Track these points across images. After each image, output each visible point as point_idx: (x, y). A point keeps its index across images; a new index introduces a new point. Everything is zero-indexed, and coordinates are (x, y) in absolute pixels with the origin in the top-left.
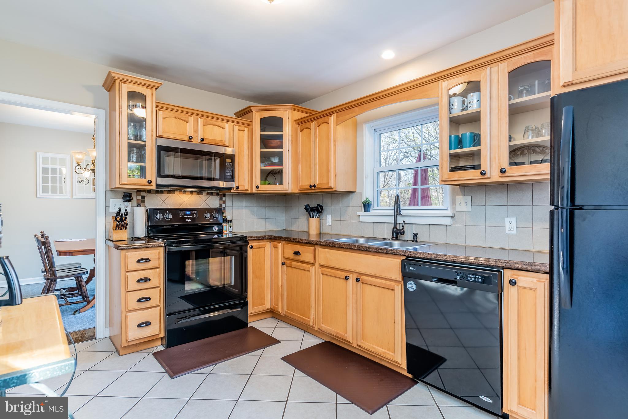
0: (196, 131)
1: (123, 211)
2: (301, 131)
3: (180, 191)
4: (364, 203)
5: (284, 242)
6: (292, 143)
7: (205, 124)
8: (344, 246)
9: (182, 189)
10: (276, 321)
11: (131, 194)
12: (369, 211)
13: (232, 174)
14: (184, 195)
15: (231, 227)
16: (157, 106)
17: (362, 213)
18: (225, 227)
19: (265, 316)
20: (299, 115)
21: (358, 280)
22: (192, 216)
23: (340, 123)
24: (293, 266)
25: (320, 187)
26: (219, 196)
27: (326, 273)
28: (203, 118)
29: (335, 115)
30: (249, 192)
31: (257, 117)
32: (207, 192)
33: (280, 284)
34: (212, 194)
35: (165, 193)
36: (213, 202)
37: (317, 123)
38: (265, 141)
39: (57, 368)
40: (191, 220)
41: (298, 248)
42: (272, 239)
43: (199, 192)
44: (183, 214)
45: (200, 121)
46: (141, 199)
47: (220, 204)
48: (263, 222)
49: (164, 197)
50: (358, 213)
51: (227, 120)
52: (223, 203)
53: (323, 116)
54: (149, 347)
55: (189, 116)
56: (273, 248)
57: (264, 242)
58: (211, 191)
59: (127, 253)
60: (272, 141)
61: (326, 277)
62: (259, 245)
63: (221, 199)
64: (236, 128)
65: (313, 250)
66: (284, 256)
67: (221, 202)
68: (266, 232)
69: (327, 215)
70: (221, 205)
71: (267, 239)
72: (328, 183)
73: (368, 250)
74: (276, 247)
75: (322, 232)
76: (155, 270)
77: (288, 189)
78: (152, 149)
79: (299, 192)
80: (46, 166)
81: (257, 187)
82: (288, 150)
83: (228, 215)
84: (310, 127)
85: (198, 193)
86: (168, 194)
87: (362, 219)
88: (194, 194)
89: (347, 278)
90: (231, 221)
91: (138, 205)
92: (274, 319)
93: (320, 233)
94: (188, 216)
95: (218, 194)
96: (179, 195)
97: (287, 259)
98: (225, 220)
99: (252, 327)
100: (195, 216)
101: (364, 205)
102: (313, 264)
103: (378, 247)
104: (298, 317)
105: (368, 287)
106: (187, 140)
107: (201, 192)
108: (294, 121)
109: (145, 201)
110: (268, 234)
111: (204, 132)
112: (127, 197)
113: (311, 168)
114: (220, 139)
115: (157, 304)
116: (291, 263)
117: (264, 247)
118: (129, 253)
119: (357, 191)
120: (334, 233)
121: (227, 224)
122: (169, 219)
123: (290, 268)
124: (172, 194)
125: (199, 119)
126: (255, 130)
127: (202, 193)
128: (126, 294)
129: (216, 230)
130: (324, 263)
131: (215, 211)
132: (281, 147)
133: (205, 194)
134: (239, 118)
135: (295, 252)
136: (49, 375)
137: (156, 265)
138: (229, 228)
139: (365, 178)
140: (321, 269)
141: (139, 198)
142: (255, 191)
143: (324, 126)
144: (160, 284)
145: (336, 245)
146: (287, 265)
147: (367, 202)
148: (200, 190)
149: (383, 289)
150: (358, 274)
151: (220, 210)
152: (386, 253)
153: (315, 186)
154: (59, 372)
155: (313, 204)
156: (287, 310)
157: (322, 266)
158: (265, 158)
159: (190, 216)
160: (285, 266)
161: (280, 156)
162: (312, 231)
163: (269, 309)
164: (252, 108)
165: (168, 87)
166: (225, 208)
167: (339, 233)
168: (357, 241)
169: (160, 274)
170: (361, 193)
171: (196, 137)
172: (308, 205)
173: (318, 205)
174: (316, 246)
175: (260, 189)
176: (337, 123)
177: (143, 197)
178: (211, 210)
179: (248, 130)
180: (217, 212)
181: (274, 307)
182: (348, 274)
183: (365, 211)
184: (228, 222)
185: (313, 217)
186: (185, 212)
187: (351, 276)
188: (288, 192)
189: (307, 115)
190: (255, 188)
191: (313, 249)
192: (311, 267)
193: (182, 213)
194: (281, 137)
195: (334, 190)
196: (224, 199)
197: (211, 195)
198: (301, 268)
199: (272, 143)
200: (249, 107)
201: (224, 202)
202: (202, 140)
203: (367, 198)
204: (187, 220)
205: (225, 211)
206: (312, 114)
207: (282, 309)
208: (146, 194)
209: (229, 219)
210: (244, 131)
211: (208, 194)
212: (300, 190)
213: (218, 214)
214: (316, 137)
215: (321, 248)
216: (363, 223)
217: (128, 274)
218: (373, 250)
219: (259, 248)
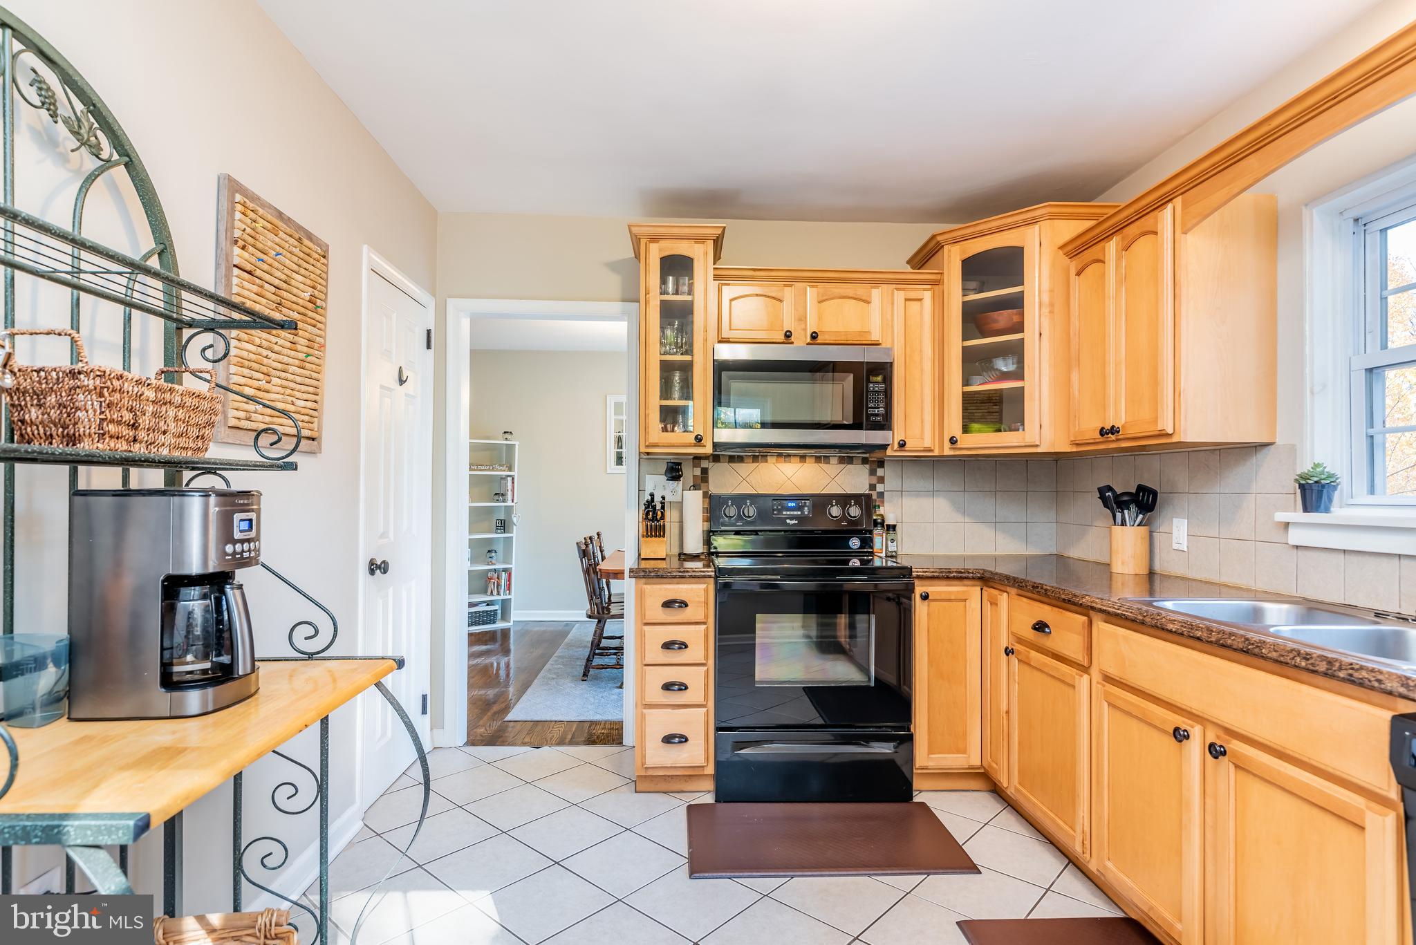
0: (802, 319)
1: (658, 499)
2: (1078, 274)
3: (780, 455)
4: (1303, 482)
5: (1013, 591)
6: (1051, 312)
7: (821, 299)
8: (1170, 626)
9: (782, 451)
10: (999, 806)
11: (680, 464)
12: (1327, 510)
13: (886, 412)
14: (787, 465)
15: (893, 541)
16: (716, 277)
17: (1299, 516)
18: (879, 540)
19: (973, 784)
20: (1070, 229)
21: (1216, 751)
22: (799, 513)
23: (1194, 221)
24: (1032, 664)
25: (1131, 431)
26: (867, 466)
27: (1119, 703)
28: (816, 286)
29: (1178, 201)
30: (936, 453)
31: (952, 260)
32: (839, 457)
33: (1004, 707)
34: (850, 460)
35: (748, 461)
36: (854, 480)
37: (1123, 239)
38: (975, 319)
39: (103, 828)
40: (797, 522)
41: (1045, 612)
42: (986, 579)
43: (821, 456)
44: (779, 507)
45: (811, 293)
46: (701, 474)
47: (870, 485)
48: (986, 532)
49: (745, 468)
50: (1281, 517)
51: (876, 280)
52: (878, 483)
53: (1141, 214)
54: (689, 788)
55: (785, 286)
56: (987, 606)
57: (965, 586)
58: (847, 454)
59: (645, 586)
60: (995, 315)
61: (1118, 714)
62: (950, 593)
63: (872, 473)
64: (900, 296)
65: (1084, 627)
66: (1014, 630)
67: (874, 480)
68: (964, 558)
69: (1174, 519)
70: (873, 487)
71: (973, 578)
72: (1156, 420)
73: (1257, 650)
74: (994, 603)
75: (1158, 568)
76: (697, 626)
77: (1038, 443)
78: (705, 370)
79: (1074, 449)
80: (620, 417)
81: (953, 441)
82: (1040, 334)
83: (888, 512)
84: (1102, 258)
85: (818, 459)
86: (753, 462)
87: (1295, 536)
88: (809, 463)
89: (1180, 735)
90: (894, 527)
91: (695, 487)
92: (994, 798)
93: (1151, 574)
94: (792, 513)
95: (865, 461)
96: (778, 465)
97: (1020, 641)
98: (880, 523)
99: (923, 805)
100: (806, 513)
101: (1302, 487)
102: (1085, 669)
103: (1295, 646)
104: (1045, 813)
105: (1256, 790)
106: (782, 341)
107: (824, 456)
108: (1059, 248)
109: (708, 477)
110: (970, 566)
111: (820, 318)
112: (674, 472)
113: (1104, 377)
114: (858, 329)
115: (701, 700)
116: (1029, 652)
117: (965, 600)
118: (648, 587)
119: (1279, 440)
120: (1198, 577)
121: (884, 534)
122: (749, 517)
123: (1026, 668)
124: (762, 462)
125: (808, 288)
126: (949, 294)
127: (826, 459)
128: (642, 669)
129: (856, 547)
130: (1113, 672)
131: (853, 501)
132: (1019, 328)
133: (834, 461)
134: (919, 269)
135: (1037, 624)
136: (91, 839)
137: (700, 616)
138: (889, 543)
139: (1312, 393)
140: (1104, 686)
141: (698, 472)
142: (947, 451)
143: (1143, 244)
144: (706, 657)
145: (1148, 620)
146: (1020, 657)
147: (1316, 479)
148: (820, 452)
149: (1315, 811)
150: (1221, 733)
151: (867, 502)
152: (1325, 674)
153: (1114, 430)
154: (106, 837)
155: (1124, 484)
156: (1020, 784)
157: (1108, 679)
158: (974, 362)
159: (795, 513)
160: (1014, 660)
161: (1016, 351)
162: (1120, 563)
163: (978, 768)
164: (939, 238)
165: (738, 232)
166: (881, 495)
167: (1214, 578)
168: (1257, 614)
169: (706, 636)
170: (1294, 446)
171: (802, 332)
172: (1110, 488)
173: (1141, 488)
174: (1092, 613)
175: (959, 445)
176: (1183, 224)
177: (705, 471)
178: (844, 500)
179: (933, 297)
180: (858, 503)
181: (990, 766)
182: (1184, 722)
183: (1306, 509)
184: (888, 530)
185: (1123, 524)
186: (785, 502)
187: (1196, 731)
188: (1039, 450)
189: (1092, 223)
190: (947, 444)
191: (1084, 623)
192: (1077, 674)
193: (779, 505)
194: (1017, 303)
195: (1175, 439)
196: (880, 472)
197: (848, 464)
198: (1051, 673)
199: (996, 321)
200: (934, 237)
201: (881, 480)
202: (814, 336)
203: (1316, 466)
204: (788, 521)
205: (883, 502)
206: (1106, 216)
207: (1010, 781)
208: (711, 464)
209: (890, 520)
210: (920, 300)
211: (842, 460)
212: (1078, 445)
213: (862, 510)
214: (1119, 283)
215: (1105, 622)
216: (1300, 552)
217: (647, 628)
218: (1274, 655)
219: (949, 600)
